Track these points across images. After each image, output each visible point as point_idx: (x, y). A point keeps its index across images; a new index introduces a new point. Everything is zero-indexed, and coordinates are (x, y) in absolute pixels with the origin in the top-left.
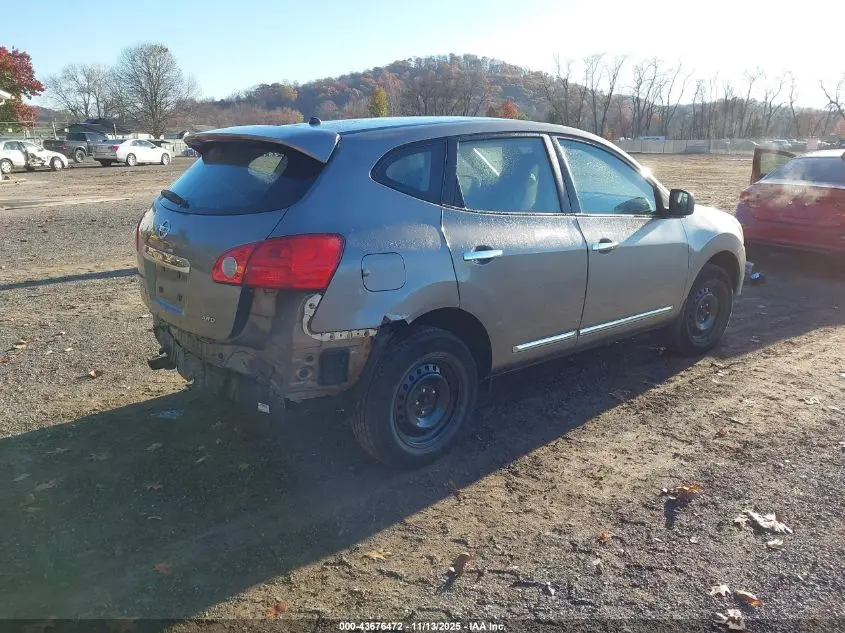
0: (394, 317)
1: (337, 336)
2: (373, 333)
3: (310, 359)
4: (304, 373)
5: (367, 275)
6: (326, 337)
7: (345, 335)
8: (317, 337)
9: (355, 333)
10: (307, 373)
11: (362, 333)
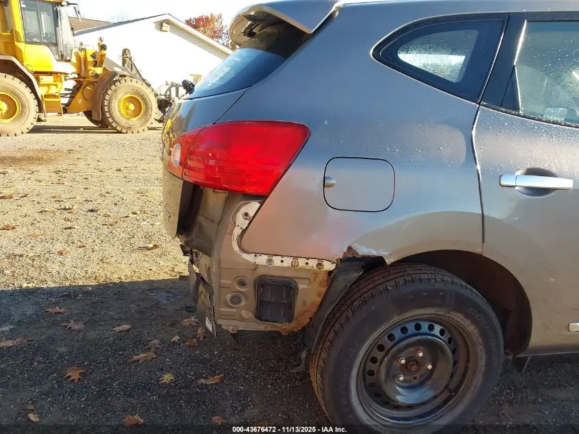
0: (363, 250)
1: (277, 261)
2: (328, 266)
3: (242, 284)
4: (236, 300)
5: (331, 186)
6: (262, 260)
7: (288, 262)
8: (250, 258)
9: (302, 262)
10: (240, 301)
11: (313, 263)
